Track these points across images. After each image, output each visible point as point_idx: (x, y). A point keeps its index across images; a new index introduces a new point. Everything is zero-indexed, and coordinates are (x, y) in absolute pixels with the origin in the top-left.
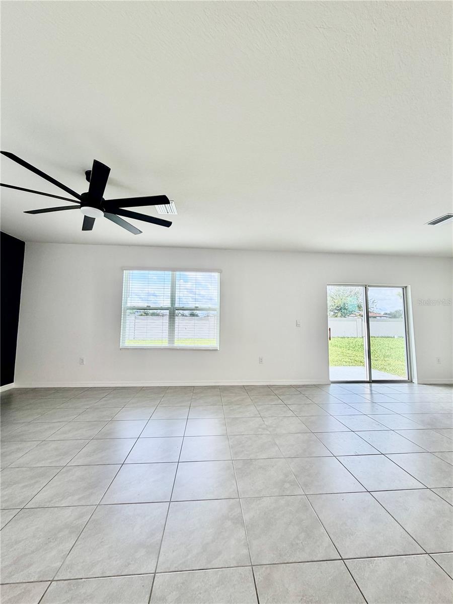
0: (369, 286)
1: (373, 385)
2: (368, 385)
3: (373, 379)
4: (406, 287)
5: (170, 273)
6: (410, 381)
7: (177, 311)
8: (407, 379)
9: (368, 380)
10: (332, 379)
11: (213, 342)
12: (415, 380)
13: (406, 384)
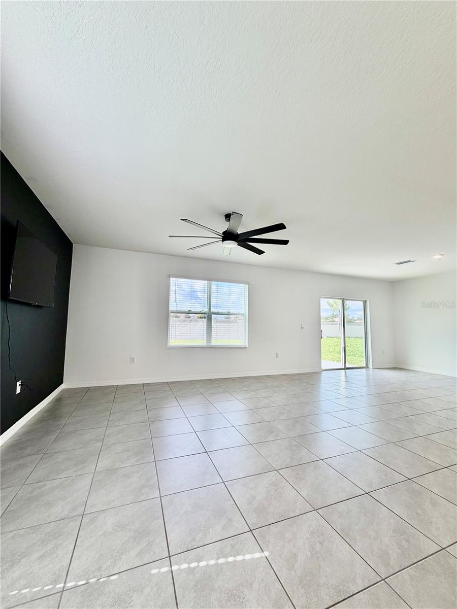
0: (345, 300)
1: (347, 370)
2: (344, 371)
3: (347, 367)
4: (366, 301)
5: (206, 282)
6: (367, 367)
7: (213, 315)
8: (365, 366)
9: (344, 367)
10: (323, 368)
11: (242, 341)
12: (370, 366)
13: (364, 369)
